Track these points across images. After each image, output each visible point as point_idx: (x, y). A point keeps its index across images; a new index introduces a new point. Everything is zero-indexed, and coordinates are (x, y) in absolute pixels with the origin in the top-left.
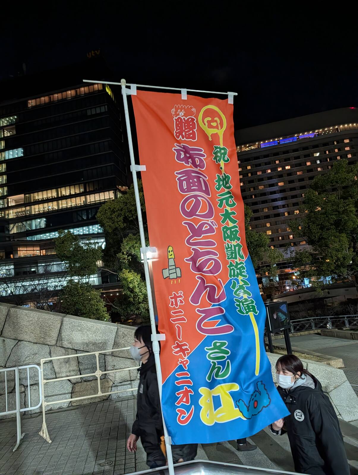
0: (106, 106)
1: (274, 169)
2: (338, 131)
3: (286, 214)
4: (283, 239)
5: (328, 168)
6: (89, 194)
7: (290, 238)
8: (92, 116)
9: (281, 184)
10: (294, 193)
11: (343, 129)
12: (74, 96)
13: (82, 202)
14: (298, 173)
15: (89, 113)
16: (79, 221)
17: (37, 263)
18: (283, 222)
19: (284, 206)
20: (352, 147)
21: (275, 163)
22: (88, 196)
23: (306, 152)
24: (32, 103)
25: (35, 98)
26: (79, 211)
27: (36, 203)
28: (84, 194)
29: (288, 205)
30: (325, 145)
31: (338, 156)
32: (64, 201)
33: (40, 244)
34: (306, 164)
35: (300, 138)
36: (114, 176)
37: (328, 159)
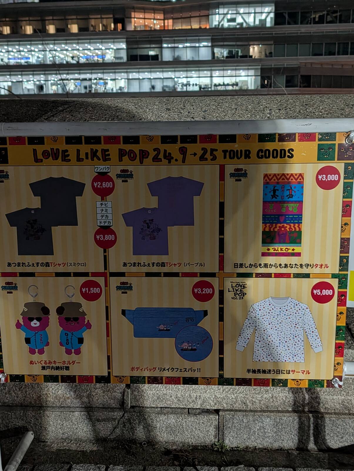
17: (161, 42)
33: (164, 9)
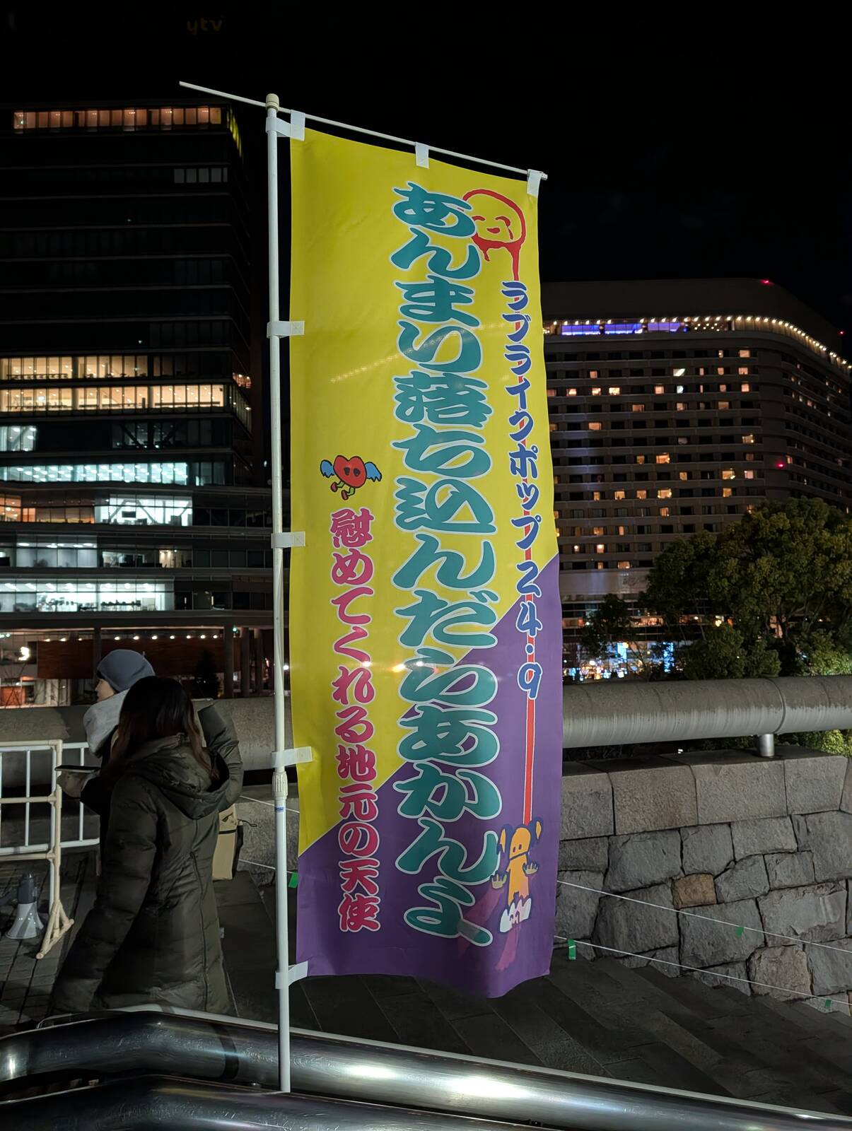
0: (226, 170)
1: (584, 390)
2: (730, 328)
3: (597, 497)
4: (582, 550)
5: (699, 408)
6: (161, 385)
7: (598, 551)
8: (186, 187)
9: (594, 426)
10: (619, 451)
11: (741, 325)
12: (142, 126)
13: (140, 401)
14: (635, 408)
15: (179, 176)
16: (125, 446)
17: (14, 540)
18: (589, 514)
19: (594, 478)
20: (753, 370)
21: (589, 376)
22: (156, 390)
23: (658, 363)
24: (23, 120)
25: (37, 110)
26: (131, 422)
27: (15, 385)
28: (146, 381)
29: (603, 475)
30: (700, 353)
31: (722, 384)
32: (92, 392)
33: (22, 492)
34: (654, 391)
35: (649, 329)
36: (228, 349)
37: (702, 387)
